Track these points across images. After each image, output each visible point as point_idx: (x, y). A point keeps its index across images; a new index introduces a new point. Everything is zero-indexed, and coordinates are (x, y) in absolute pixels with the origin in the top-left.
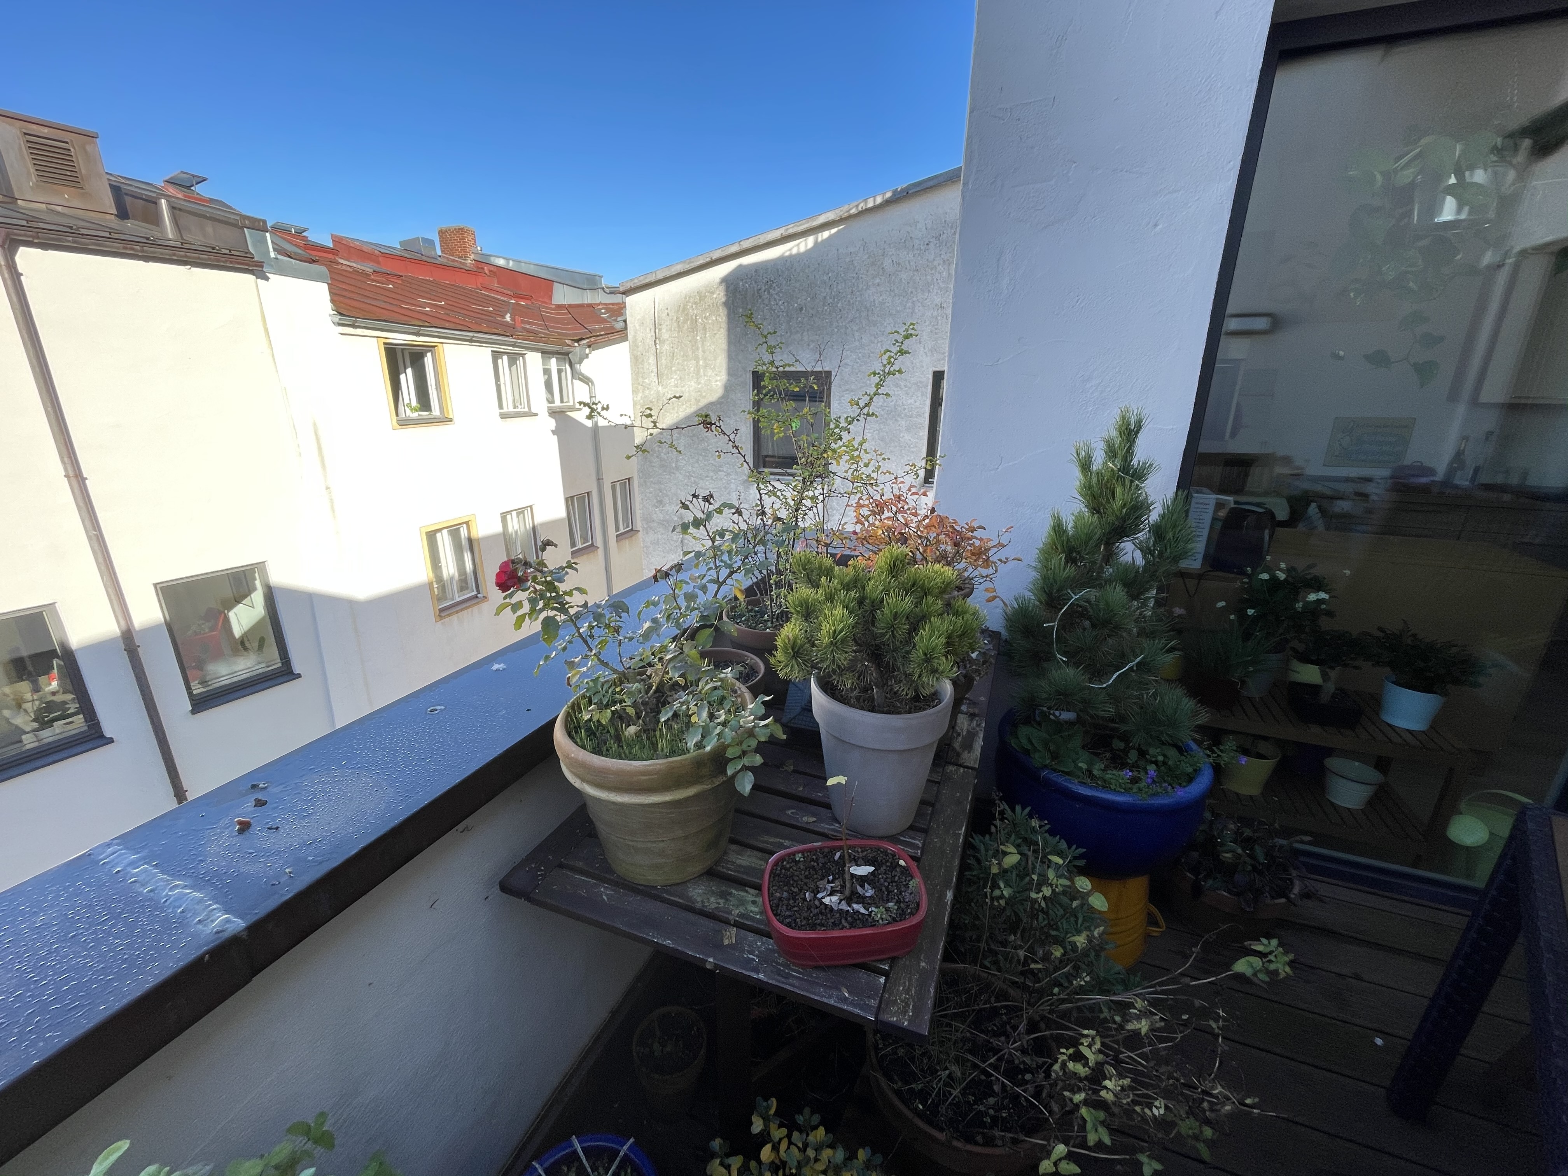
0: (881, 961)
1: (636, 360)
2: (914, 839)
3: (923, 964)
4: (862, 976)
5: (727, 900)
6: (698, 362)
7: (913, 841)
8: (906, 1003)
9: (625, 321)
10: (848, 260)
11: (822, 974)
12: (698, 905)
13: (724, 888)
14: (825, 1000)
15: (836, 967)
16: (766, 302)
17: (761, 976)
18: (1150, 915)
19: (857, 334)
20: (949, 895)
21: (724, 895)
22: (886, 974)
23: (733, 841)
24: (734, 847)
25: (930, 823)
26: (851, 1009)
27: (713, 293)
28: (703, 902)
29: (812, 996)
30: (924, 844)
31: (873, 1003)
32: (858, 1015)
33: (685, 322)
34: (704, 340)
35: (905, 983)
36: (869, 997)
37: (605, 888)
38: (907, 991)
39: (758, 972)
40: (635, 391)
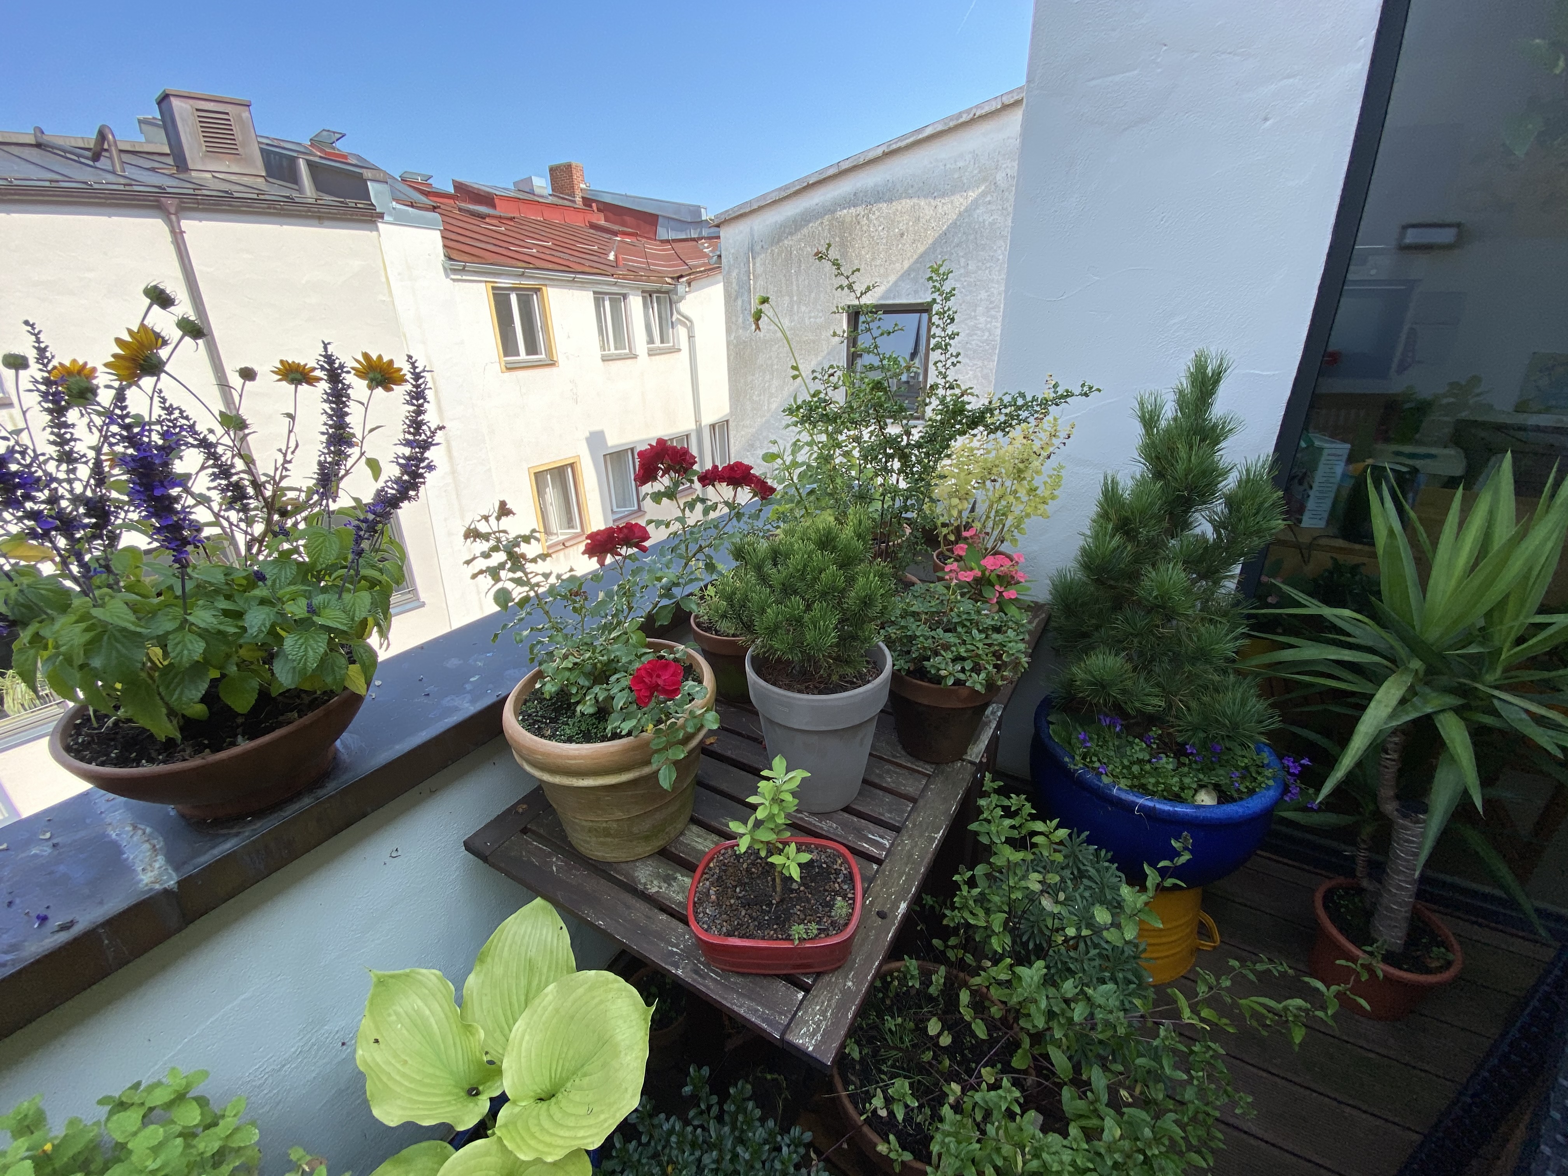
0: (805, 974)
1: (730, 298)
2: (883, 838)
3: (850, 984)
4: (781, 986)
5: (670, 885)
6: (791, 297)
7: (881, 840)
8: (818, 1026)
9: (720, 256)
10: (956, 176)
11: (740, 980)
12: (640, 887)
13: (671, 872)
14: (736, 1008)
15: (757, 975)
16: (865, 228)
17: (680, 972)
18: (1202, 925)
19: (962, 261)
20: (903, 906)
21: (668, 879)
22: (807, 989)
23: (694, 821)
24: (695, 828)
25: (906, 820)
26: (758, 1022)
27: (809, 222)
28: (645, 884)
29: (724, 1002)
30: (892, 845)
31: (784, 1020)
32: (765, 1031)
33: (780, 254)
34: (798, 273)
35: (823, 1003)
36: (780, 1014)
37: (558, 858)
38: (823, 1013)
39: (677, 968)
40: (729, 331)
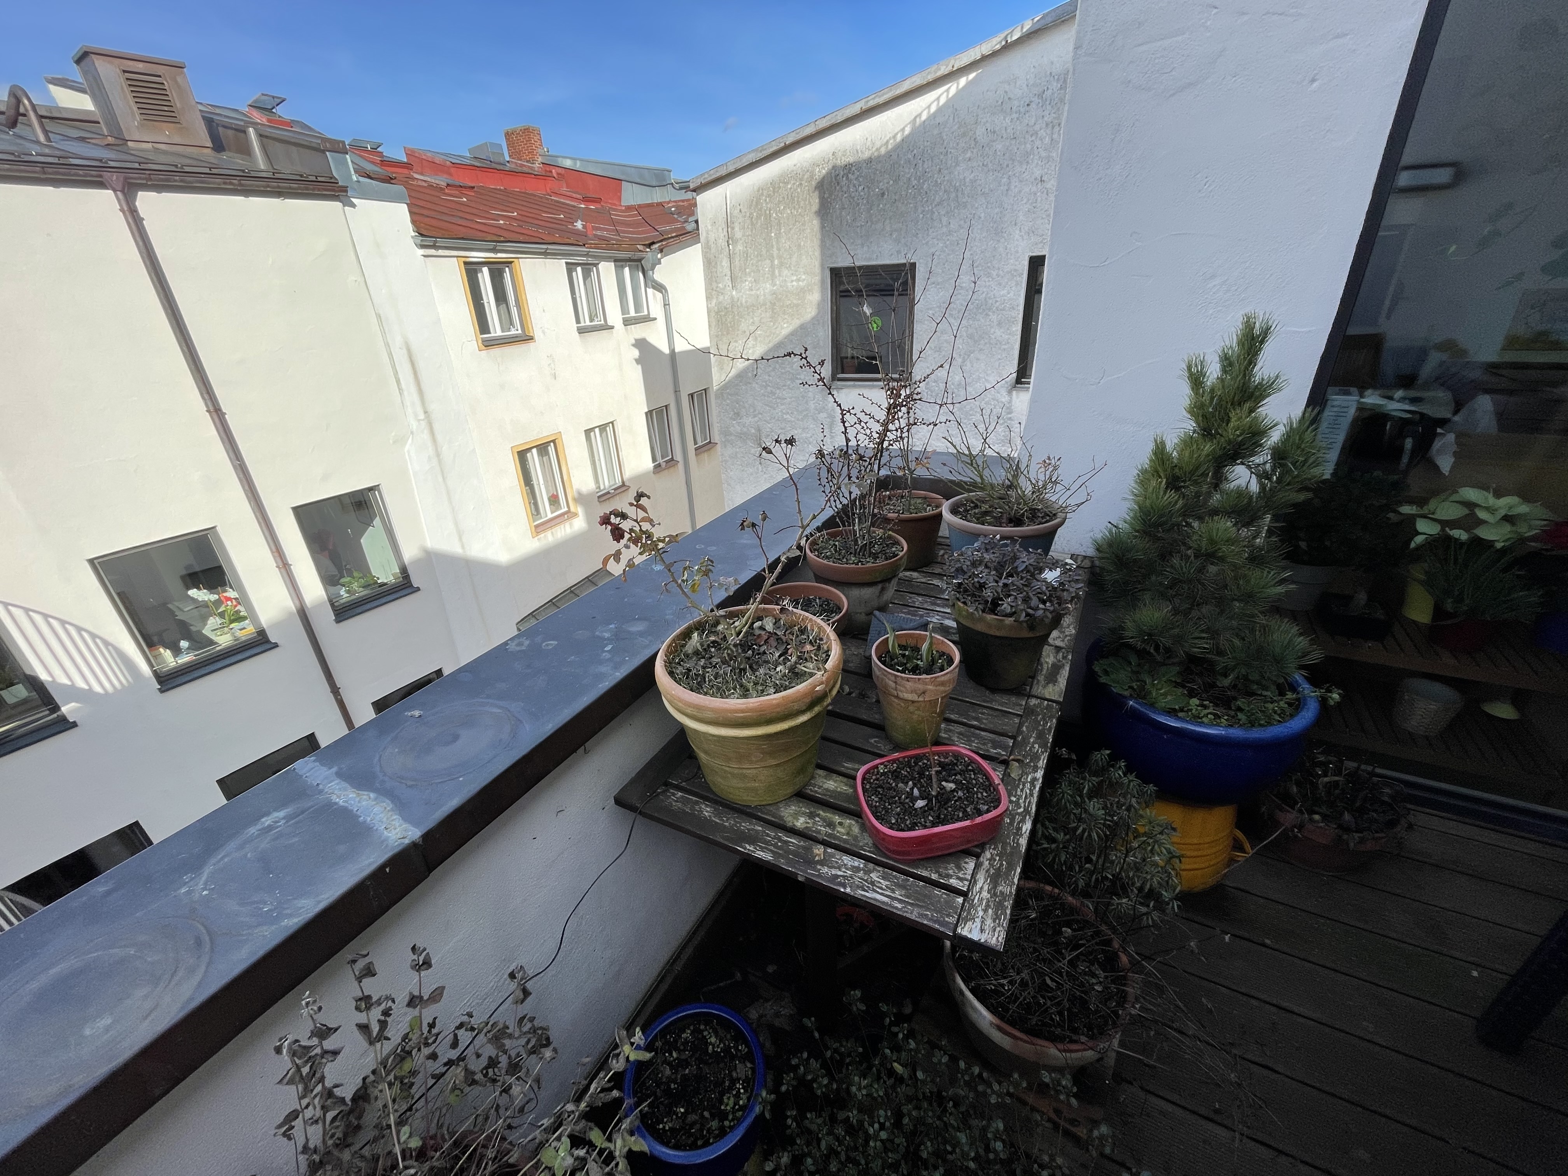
1: (710, 264)
5: (815, 820)
6: (772, 262)
9: (697, 222)
12: (790, 824)
13: (812, 810)
14: (908, 915)
16: (845, 189)
17: (848, 890)
19: (945, 220)
20: (1028, 823)
21: (812, 816)
25: (1011, 754)
26: (930, 924)
27: (788, 183)
28: (793, 821)
31: (952, 920)
32: (937, 930)
33: (758, 217)
36: (947, 915)
37: (706, 805)
40: (709, 298)
